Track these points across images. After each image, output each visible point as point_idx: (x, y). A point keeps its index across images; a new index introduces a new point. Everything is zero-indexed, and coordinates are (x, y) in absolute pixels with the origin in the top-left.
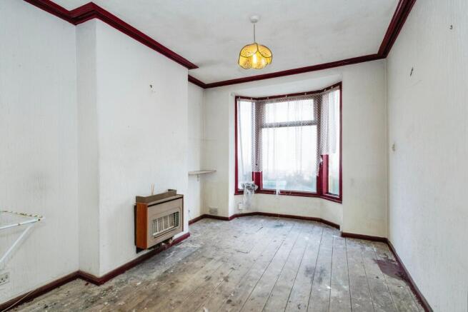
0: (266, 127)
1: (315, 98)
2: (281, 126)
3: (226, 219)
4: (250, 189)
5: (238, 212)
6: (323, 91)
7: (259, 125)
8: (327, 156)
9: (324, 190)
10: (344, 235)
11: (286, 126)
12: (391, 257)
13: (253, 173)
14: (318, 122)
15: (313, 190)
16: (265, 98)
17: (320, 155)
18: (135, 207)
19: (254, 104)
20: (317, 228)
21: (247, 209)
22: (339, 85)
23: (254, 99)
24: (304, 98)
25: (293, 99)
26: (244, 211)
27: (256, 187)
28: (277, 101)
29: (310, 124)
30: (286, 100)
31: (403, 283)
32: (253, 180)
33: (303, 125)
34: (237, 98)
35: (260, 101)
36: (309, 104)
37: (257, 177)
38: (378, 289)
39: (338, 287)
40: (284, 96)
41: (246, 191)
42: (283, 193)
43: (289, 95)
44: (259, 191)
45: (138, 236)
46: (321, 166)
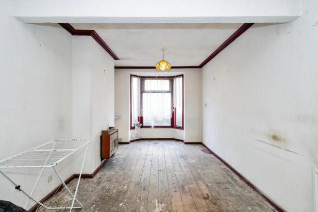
0: (146, 92)
1: (170, 80)
2: (154, 92)
3: (127, 143)
4: (138, 126)
5: (132, 139)
6: (174, 77)
7: (142, 91)
8: (176, 108)
9: (175, 125)
10: (186, 143)
11: (156, 92)
12: (205, 148)
13: (138, 117)
14: (172, 91)
15: (169, 124)
16: (146, 77)
17: (173, 108)
18: (101, 137)
19: (139, 79)
20: (174, 142)
21: (136, 137)
22: (182, 76)
23: (140, 77)
24: (165, 79)
25: (160, 79)
26: (135, 139)
27: (141, 125)
28: (152, 79)
29: (168, 92)
30: (156, 79)
31: (212, 155)
32: (138, 121)
33: (165, 92)
34: (131, 75)
35: (143, 78)
36: (167, 82)
37: (141, 119)
38: (206, 158)
39: (194, 160)
40: (155, 77)
41: (136, 127)
42: (155, 127)
43: (158, 77)
44: (142, 127)
45: (103, 151)
46: (173, 113)
